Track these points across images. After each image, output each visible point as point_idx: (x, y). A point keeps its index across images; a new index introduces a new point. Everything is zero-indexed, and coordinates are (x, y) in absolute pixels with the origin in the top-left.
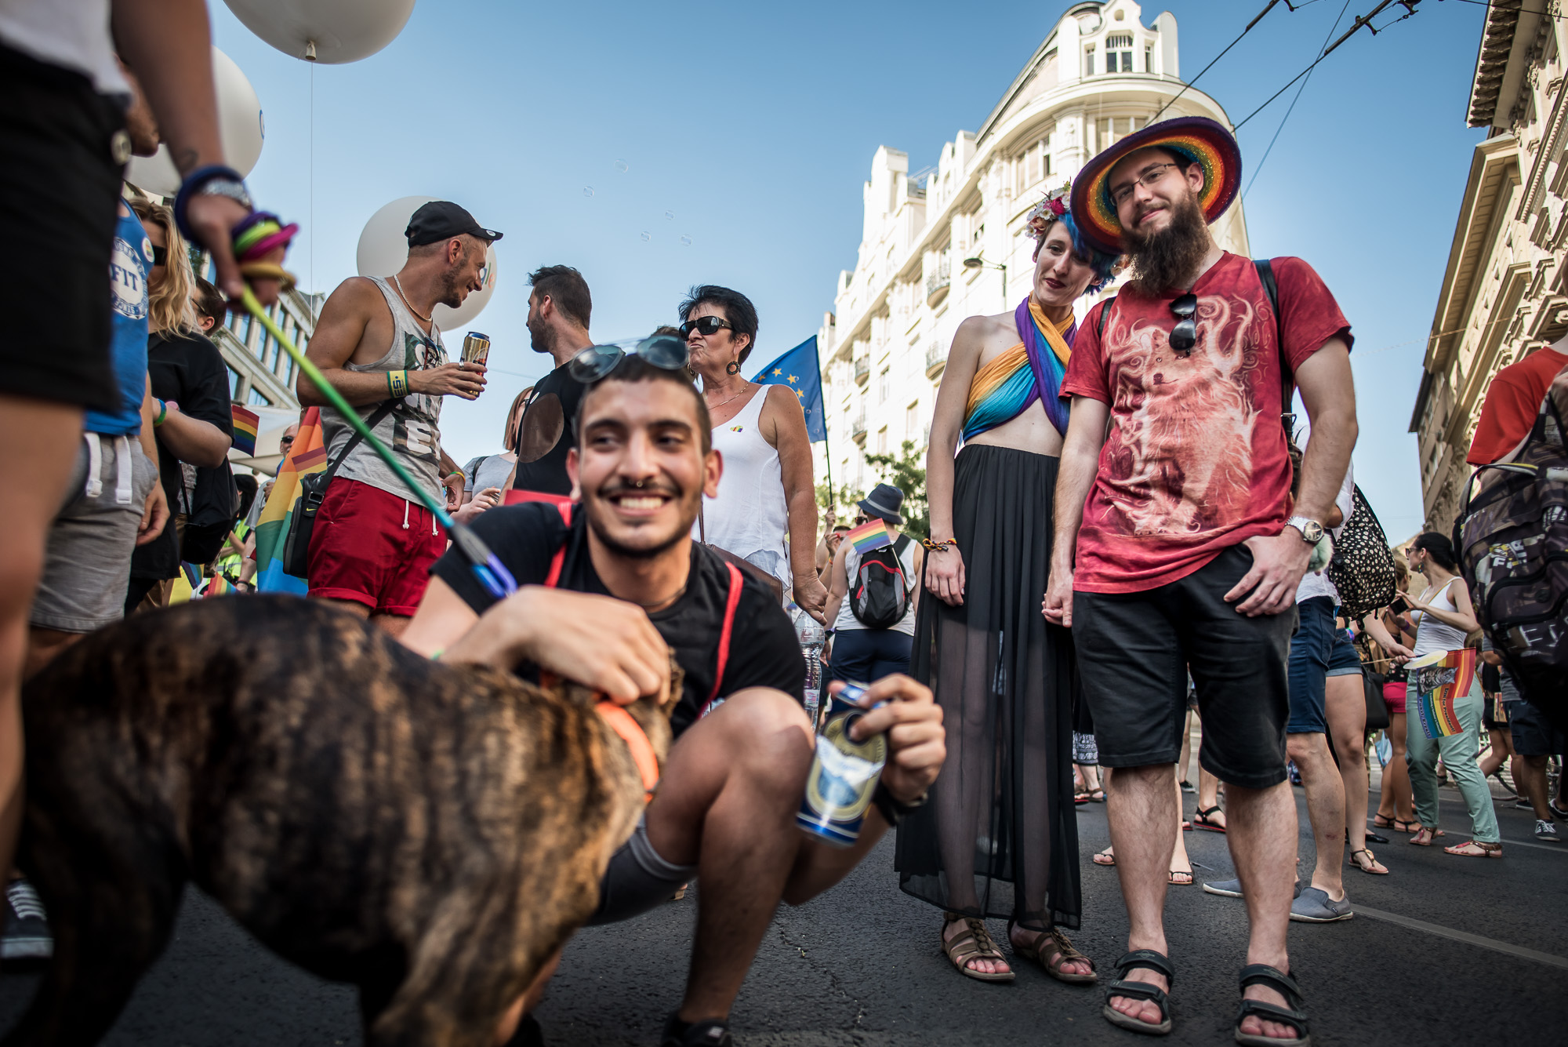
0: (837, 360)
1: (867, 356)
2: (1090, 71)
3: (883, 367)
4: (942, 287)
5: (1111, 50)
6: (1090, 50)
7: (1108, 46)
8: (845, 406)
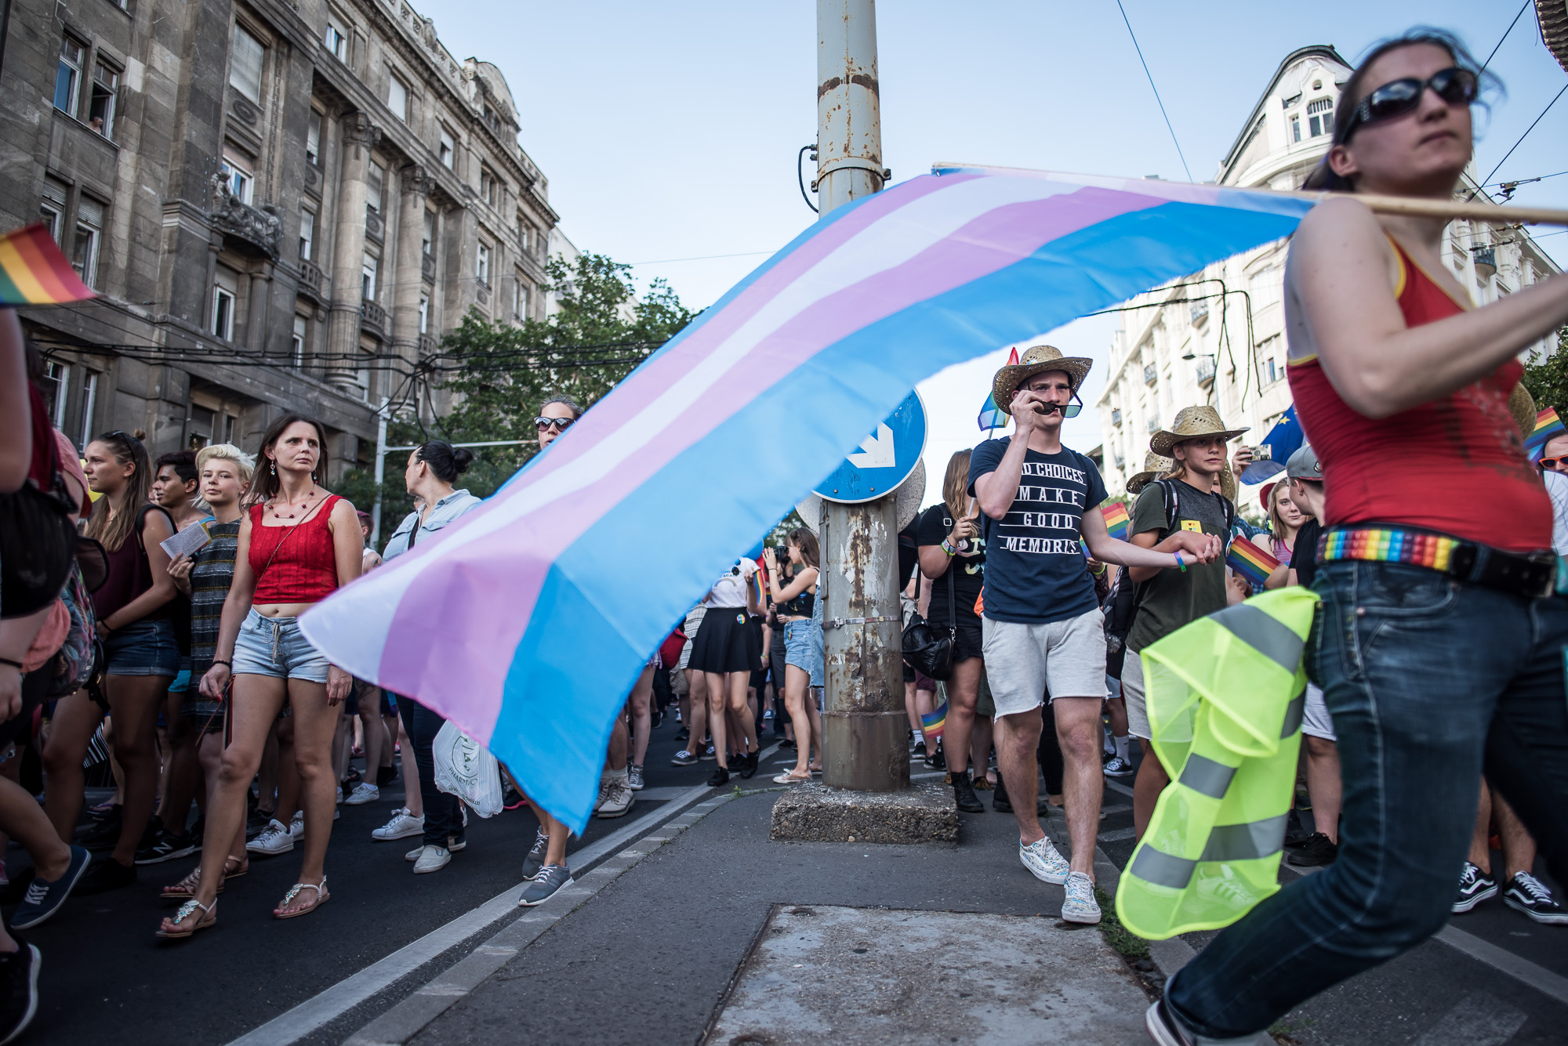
0: (1130, 363)
1: (1154, 363)
2: (1297, 138)
3: (1167, 374)
4: (1201, 315)
5: (1314, 115)
6: (1294, 118)
7: (1310, 112)
8: (1142, 403)
